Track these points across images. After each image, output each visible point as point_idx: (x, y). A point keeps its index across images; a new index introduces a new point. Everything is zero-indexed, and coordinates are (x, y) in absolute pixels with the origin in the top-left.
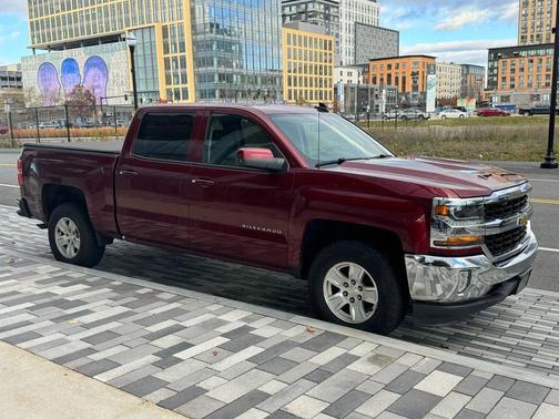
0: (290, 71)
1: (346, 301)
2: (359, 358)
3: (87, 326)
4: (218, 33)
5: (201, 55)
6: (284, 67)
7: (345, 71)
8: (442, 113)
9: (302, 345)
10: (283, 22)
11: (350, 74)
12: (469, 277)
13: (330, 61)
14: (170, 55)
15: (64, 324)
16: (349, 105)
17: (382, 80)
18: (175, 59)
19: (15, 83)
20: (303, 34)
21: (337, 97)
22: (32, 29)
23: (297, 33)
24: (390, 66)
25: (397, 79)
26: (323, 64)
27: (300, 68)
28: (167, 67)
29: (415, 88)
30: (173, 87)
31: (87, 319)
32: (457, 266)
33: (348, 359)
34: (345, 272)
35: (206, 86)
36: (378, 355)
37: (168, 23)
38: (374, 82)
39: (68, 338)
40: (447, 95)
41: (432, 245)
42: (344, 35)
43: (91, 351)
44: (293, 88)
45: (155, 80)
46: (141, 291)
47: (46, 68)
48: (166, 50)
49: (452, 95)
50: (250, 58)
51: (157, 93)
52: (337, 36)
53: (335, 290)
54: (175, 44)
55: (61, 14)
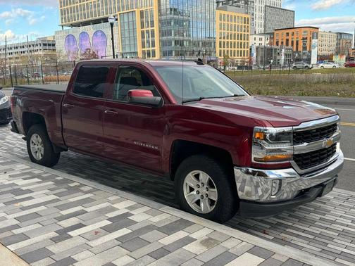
0: (220, 38)
1: (198, 197)
2: (196, 240)
3: (23, 209)
4: (175, 14)
5: (164, 29)
6: (217, 36)
7: (258, 37)
8: (321, 65)
9: (159, 229)
10: (218, 6)
11: (261, 39)
12: (280, 184)
13: (248, 31)
14: (145, 29)
15: (10, 207)
16: (259, 59)
17: (282, 43)
18: (148, 32)
19: (51, 48)
20: (230, 14)
21: (251, 54)
22: (62, 14)
23: (226, 13)
24: (288, 34)
25: (292, 42)
26: (243, 33)
27: (228, 36)
28: (143, 37)
29: (305, 48)
30: (146, 49)
31: (26, 204)
32: (271, 176)
33: (189, 240)
34: (197, 176)
35: (166, 48)
36: (210, 239)
37: (144, 9)
38: (277, 44)
39: (7, 216)
40: (326, 53)
41: (253, 161)
42: (258, 14)
43: (17, 227)
44: (222, 49)
45: (135, 45)
46: (72, 185)
47: (70, 38)
48: (142, 26)
49: (330, 53)
50: (195, 30)
51: (136, 53)
52: (253, 14)
53: (191, 189)
54: (148, 22)
55: (78, 4)
